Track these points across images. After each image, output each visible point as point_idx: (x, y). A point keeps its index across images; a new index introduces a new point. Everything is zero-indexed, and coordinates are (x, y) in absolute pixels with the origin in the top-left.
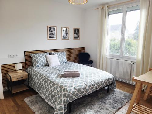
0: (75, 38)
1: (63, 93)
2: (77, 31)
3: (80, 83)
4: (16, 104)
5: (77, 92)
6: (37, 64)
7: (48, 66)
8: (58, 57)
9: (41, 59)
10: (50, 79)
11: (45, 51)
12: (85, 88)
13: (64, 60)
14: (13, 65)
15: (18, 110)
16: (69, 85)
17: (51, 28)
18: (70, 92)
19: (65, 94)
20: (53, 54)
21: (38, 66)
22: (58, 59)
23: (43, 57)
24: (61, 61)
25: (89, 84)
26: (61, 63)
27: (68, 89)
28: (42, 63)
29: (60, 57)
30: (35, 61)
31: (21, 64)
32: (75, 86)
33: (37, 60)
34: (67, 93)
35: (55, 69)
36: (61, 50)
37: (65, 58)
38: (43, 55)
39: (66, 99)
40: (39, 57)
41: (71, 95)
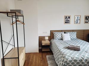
0: (85, 22)
1: (63, 59)
2: (88, 17)
3: (77, 55)
4: (42, 57)
5: (73, 61)
6: (56, 38)
7: (62, 40)
8: (70, 35)
9: (59, 35)
10: (59, 48)
11: (62, 31)
12: (81, 61)
13: (74, 37)
14: (44, 37)
15: (42, 60)
16: (68, 55)
17: (67, 17)
18: (67, 60)
19: (63, 60)
20: (67, 33)
21: (56, 39)
22: (69, 37)
23: (60, 34)
24: (71, 38)
25: (85, 58)
26: (71, 39)
27: (67, 57)
28: (59, 38)
29: (71, 35)
30: (55, 36)
31: (48, 37)
32: (72, 56)
33: (56, 36)
34: (65, 60)
35: (65, 42)
36: (73, 31)
37: (75, 36)
38: (60, 33)
39: (64, 64)
40: (57, 34)
41: (68, 62)
